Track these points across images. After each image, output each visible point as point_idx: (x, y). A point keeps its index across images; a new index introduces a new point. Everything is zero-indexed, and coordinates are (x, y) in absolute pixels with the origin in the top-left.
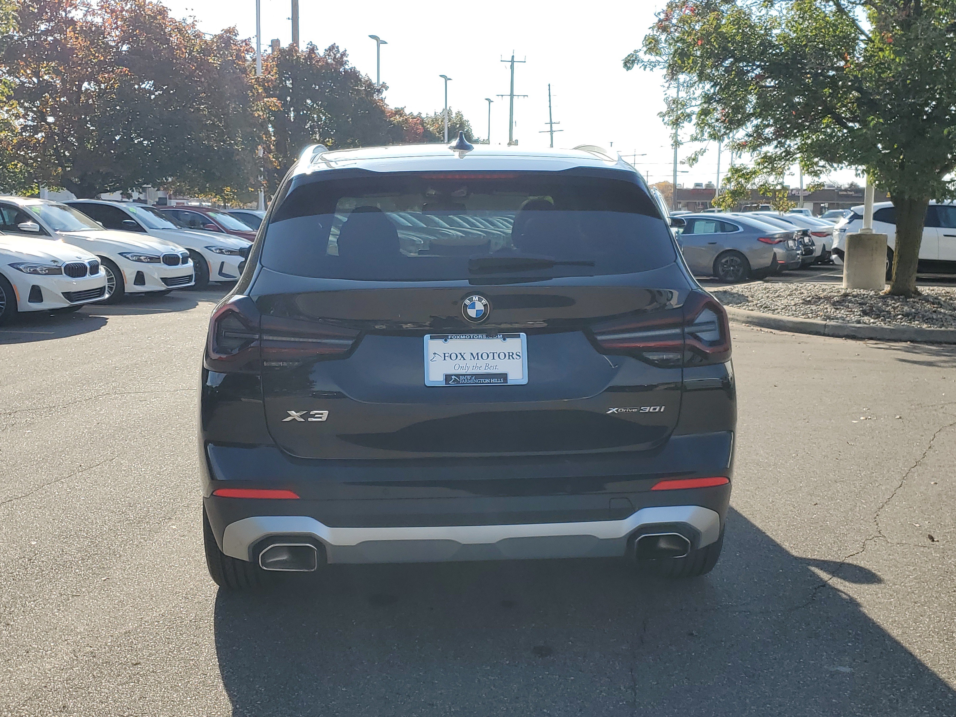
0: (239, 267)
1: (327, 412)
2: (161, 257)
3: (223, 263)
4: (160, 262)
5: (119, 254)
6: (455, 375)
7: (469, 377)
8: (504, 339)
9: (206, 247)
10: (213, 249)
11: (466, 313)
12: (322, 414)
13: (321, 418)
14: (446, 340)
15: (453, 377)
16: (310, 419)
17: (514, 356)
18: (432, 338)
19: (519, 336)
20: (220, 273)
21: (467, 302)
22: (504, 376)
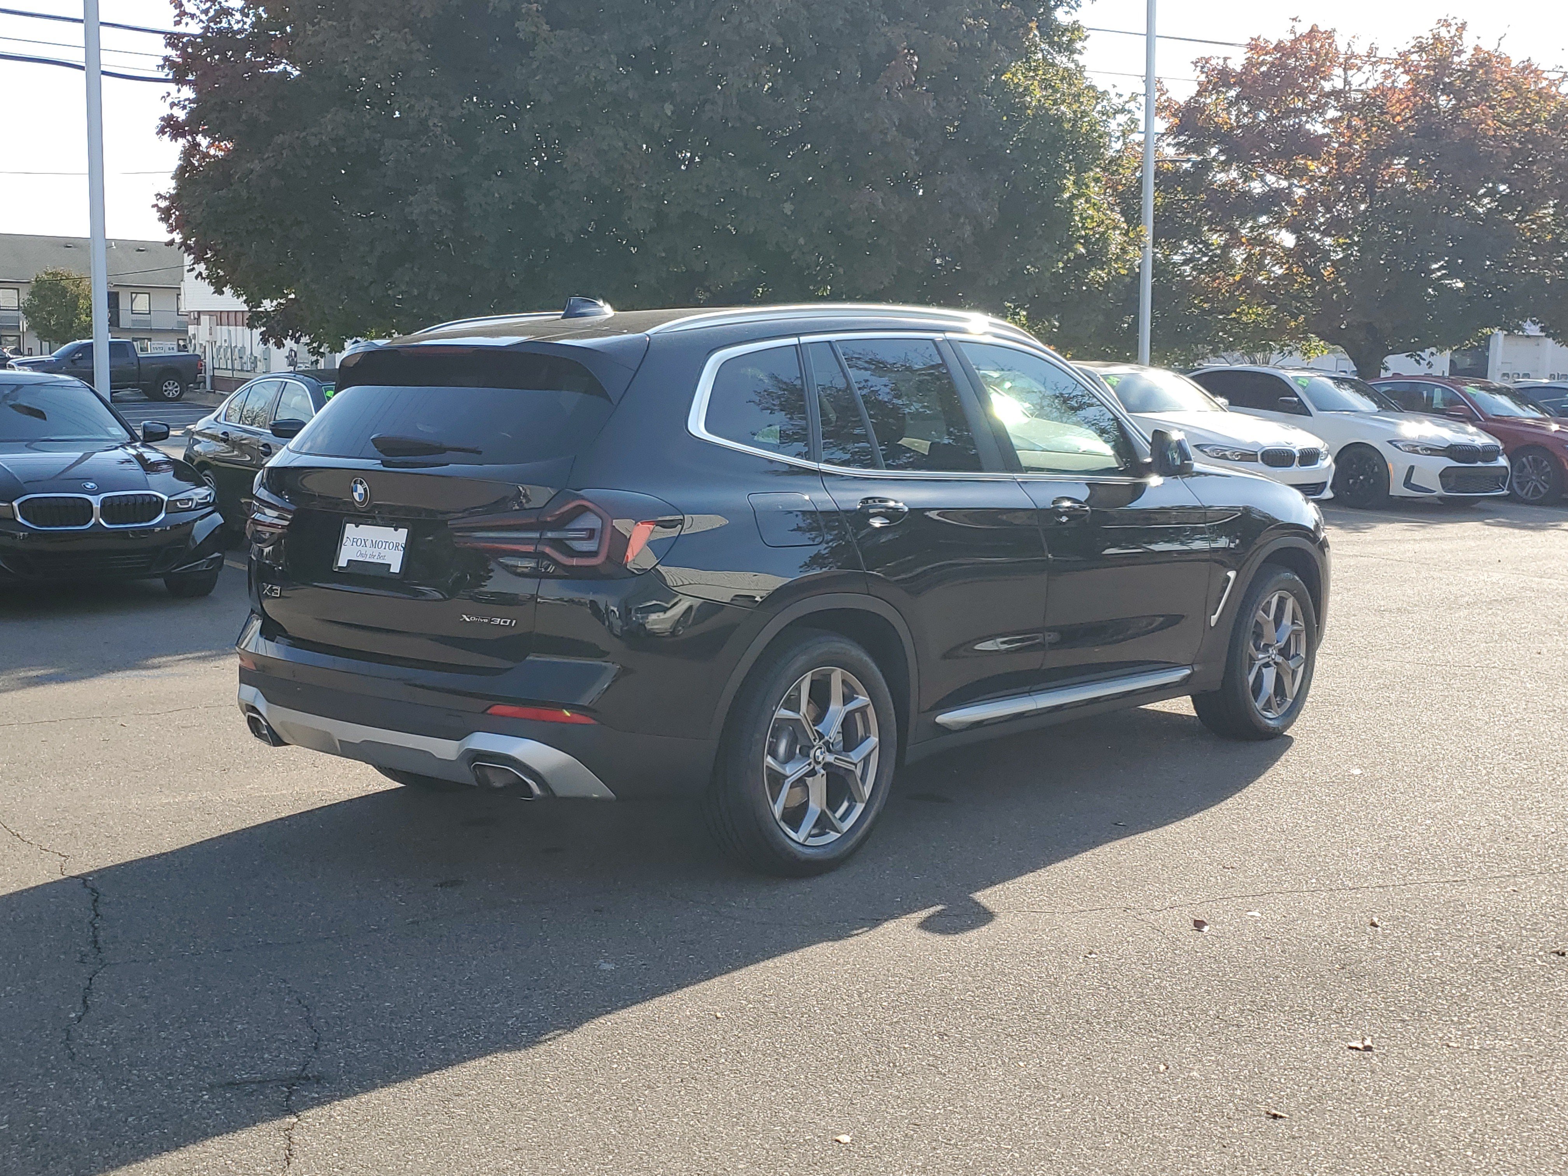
0: (1440, 475)
2: (1259, 454)
3: (1412, 468)
4: (1257, 461)
5: (1195, 446)
9: (1390, 442)
10: (1399, 445)
12: (277, 589)
20: (1407, 483)
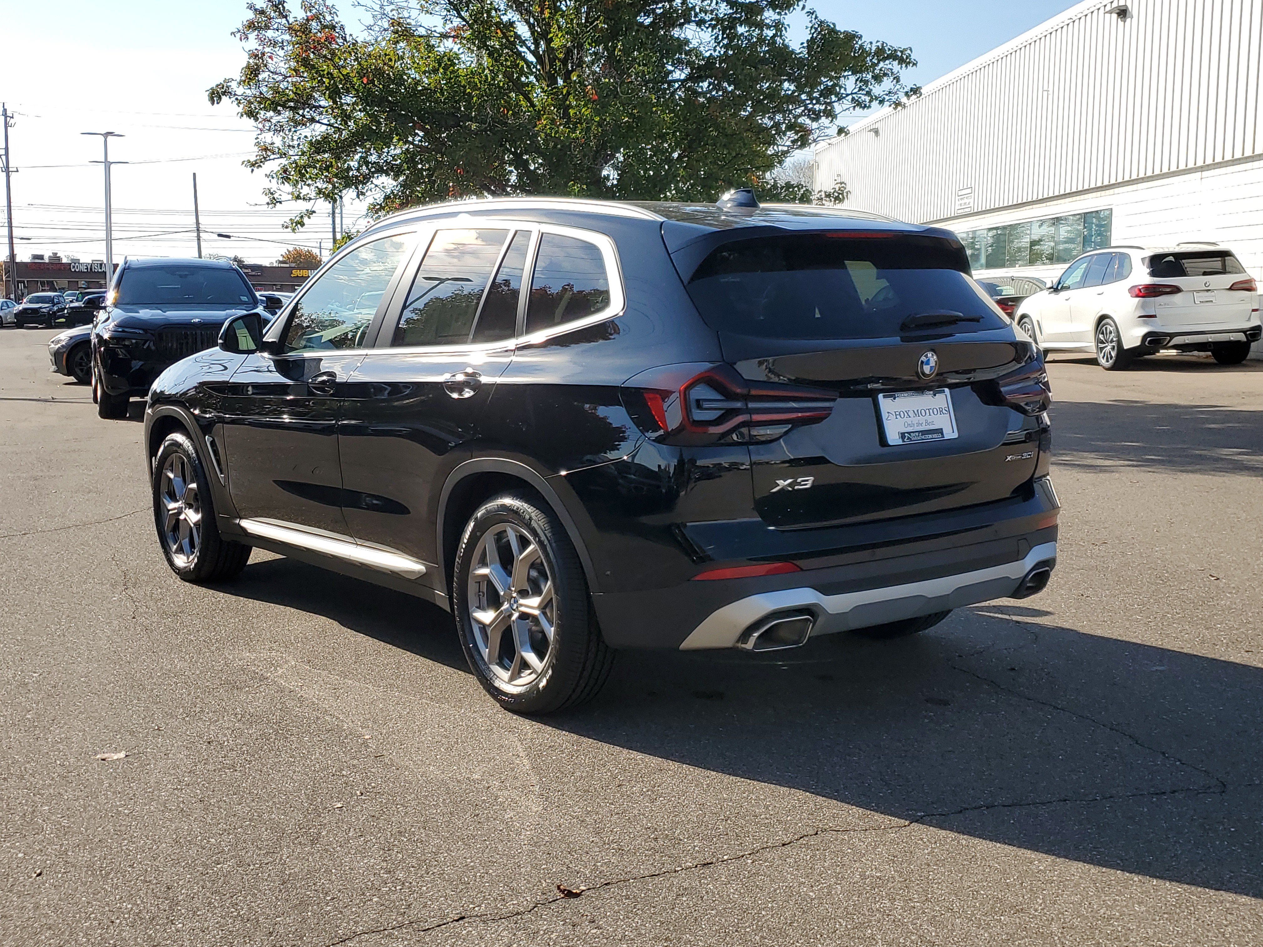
1: (812, 478)
6: (907, 433)
7: (917, 434)
8: (935, 395)
11: (922, 368)
12: (807, 481)
13: (806, 485)
14: (895, 399)
15: (906, 435)
16: (796, 487)
17: (944, 411)
18: (884, 397)
19: (944, 391)
21: (923, 358)
22: (940, 431)
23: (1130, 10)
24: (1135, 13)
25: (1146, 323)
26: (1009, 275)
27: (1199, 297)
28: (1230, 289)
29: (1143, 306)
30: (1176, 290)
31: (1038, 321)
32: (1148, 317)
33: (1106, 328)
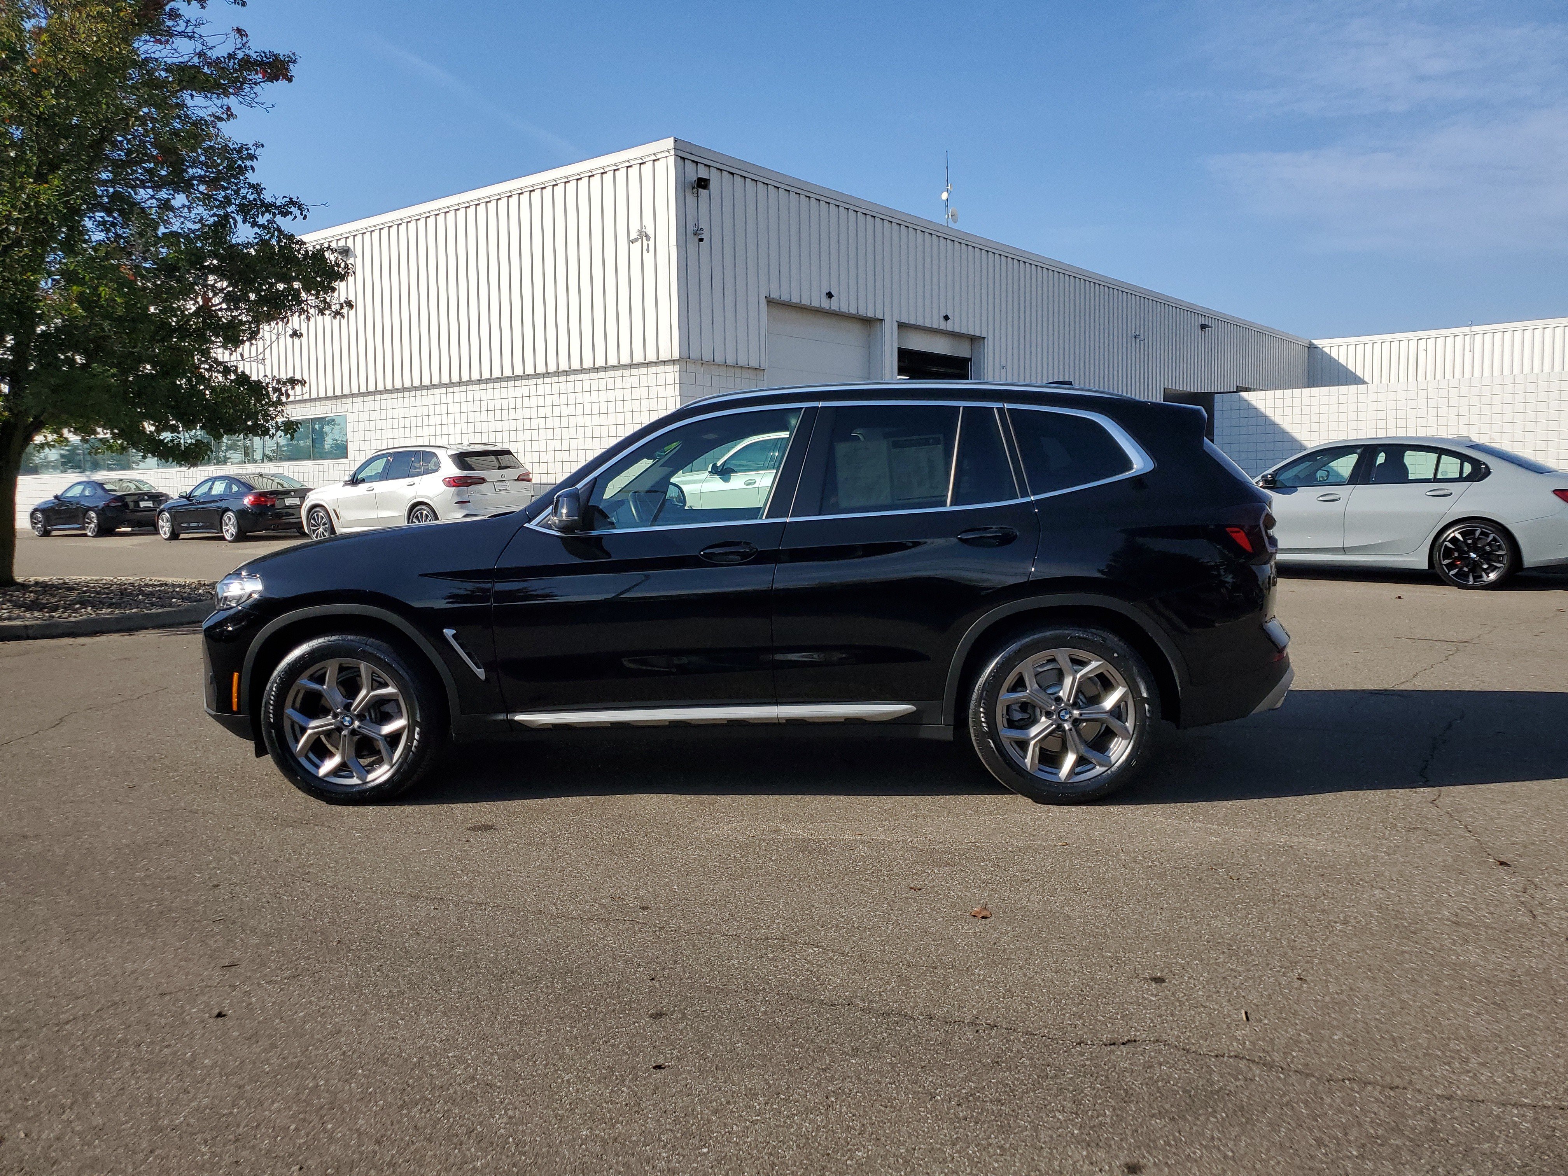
23: (352, 248)
24: (358, 252)
25: (462, 508)
26: (258, 471)
27: (499, 486)
28: (518, 480)
29: (458, 494)
30: (482, 481)
31: (335, 511)
32: (463, 503)
33: (421, 513)
